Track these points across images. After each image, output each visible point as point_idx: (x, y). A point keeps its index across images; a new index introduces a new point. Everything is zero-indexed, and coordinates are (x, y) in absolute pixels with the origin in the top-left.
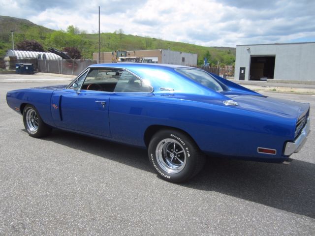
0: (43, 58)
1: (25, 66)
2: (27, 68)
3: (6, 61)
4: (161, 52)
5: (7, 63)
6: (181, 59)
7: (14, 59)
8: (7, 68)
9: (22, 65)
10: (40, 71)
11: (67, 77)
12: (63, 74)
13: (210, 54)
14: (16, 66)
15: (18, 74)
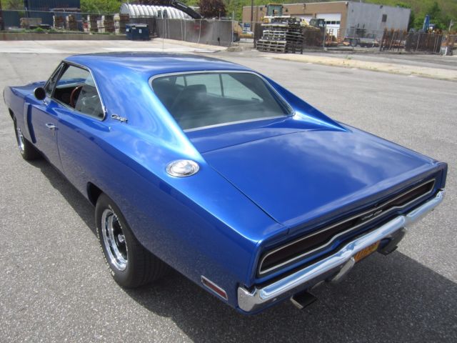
0: (164, 16)
1: (138, 28)
2: (140, 31)
3: (116, 21)
4: (347, 5)
5: (117, 24)
6: (381, 17)
7: (126, 18)
8: (117, 31)
9: (134, 26)
10: (158, 36)
11: (191, 46)
12: (187, 41)
13: (440, 7)
14: (126, 29)
15: (129, 39)
